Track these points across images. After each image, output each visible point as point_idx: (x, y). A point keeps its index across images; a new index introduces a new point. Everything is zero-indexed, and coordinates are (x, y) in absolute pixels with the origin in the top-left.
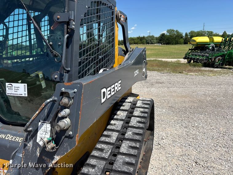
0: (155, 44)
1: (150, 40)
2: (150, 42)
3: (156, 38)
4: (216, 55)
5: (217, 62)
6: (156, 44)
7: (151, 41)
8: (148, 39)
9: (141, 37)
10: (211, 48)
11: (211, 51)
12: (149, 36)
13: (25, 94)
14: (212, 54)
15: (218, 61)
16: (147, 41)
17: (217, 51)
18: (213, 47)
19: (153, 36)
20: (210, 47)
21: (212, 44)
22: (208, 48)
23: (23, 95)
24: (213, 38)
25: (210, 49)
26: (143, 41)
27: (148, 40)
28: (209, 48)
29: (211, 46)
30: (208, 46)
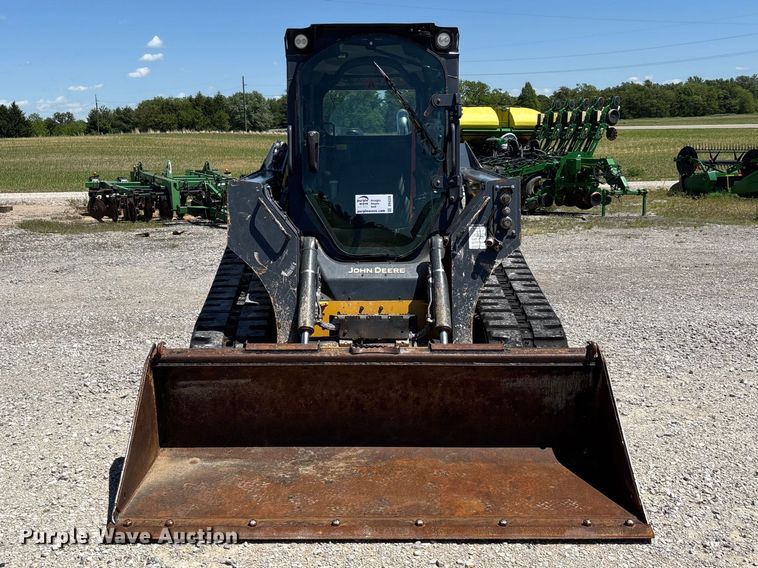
0: (266, 129)
1: (248, 112)
2: (247, 122)
3: (271, 102)
4: (527, 169)
5: (533, 195)
6: (270, 132)
7: (250, 117)
8: (236, 109)
9: (209, 99)
10: (505, 146)
11: (506, 155)
12: (243, 96)
13: (389, 210)
14: (515, 167)
15: (535, 190)
16: (232, 114)
17: (527, 157)
18: (511, 143)
19: (257, 97)
20: (503, 142)
21: (509, 134)
22: (496, 146)
23: (386, 212)
24: (509, 113)
25: (504, 151)
26: (216, 116)
27: (237, 113)
28: (500, 147)
29: (507, 139)
30: (496, 141)
